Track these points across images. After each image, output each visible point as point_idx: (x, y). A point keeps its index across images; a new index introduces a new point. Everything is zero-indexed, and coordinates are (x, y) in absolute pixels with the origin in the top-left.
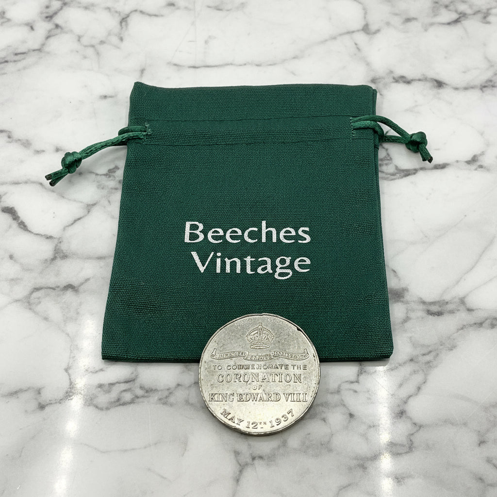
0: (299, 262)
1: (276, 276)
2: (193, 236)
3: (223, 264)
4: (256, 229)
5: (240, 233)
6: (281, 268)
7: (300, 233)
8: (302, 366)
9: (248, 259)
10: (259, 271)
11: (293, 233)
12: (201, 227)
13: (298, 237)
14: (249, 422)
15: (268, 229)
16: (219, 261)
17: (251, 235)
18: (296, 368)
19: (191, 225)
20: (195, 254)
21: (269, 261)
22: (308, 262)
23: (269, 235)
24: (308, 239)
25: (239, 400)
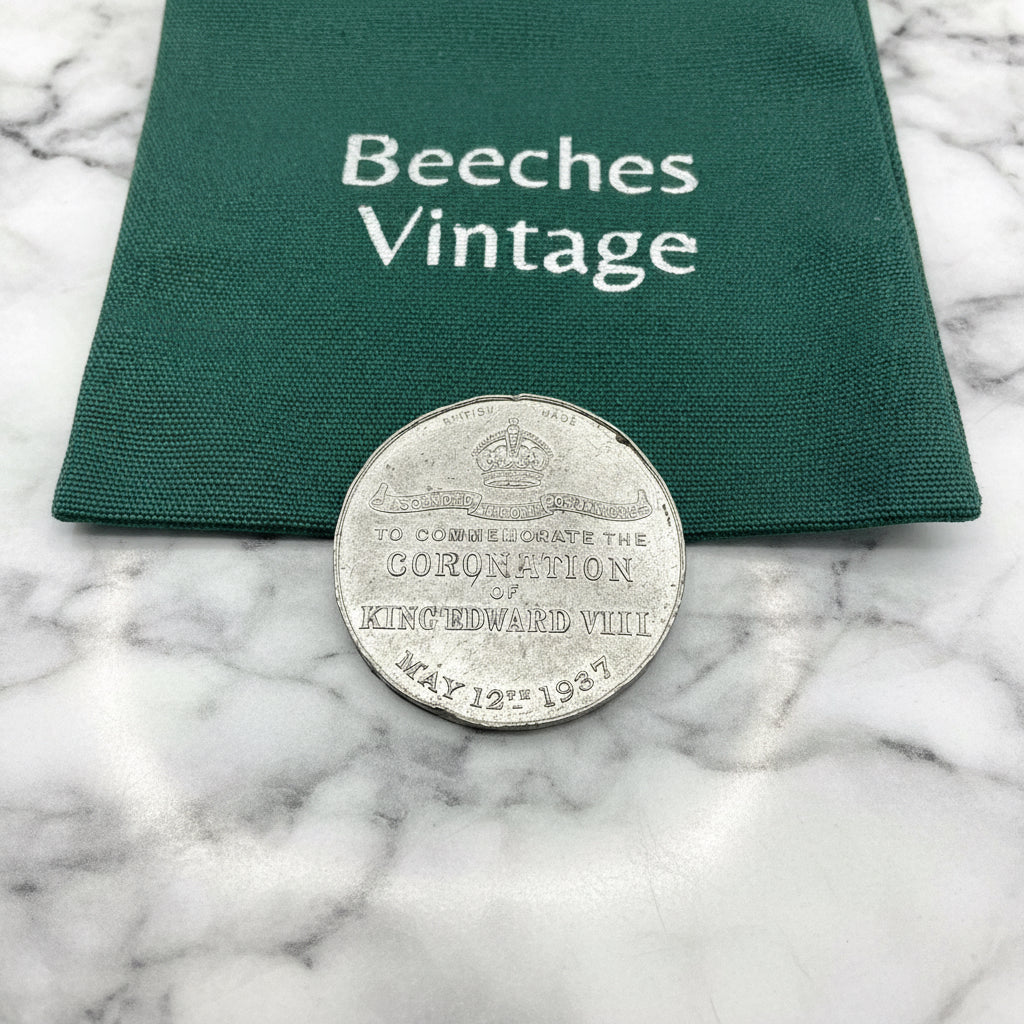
0: (663, 245)
1: (599, 283)
2: (368, 170)
3: (448, 241)
4: (543, 155)
5: (498, 160)
6: (611, 263)
7: (667, 166)
8: (632, 537)
9: (520, 231)
10: (551, 263)
11: (648, 168)
12: (391, 147)
13: (659, 178)
14: (479, 691)
15: (579, 157)
16: (435, 233)
17: (529, 169)
18: (615, 540)
19: (364, 143)
20: (368, 215)
21: (577, 239)
22: (690, 245)
23: (580, 172)
24: (690, 183)
25: (450, 626)
